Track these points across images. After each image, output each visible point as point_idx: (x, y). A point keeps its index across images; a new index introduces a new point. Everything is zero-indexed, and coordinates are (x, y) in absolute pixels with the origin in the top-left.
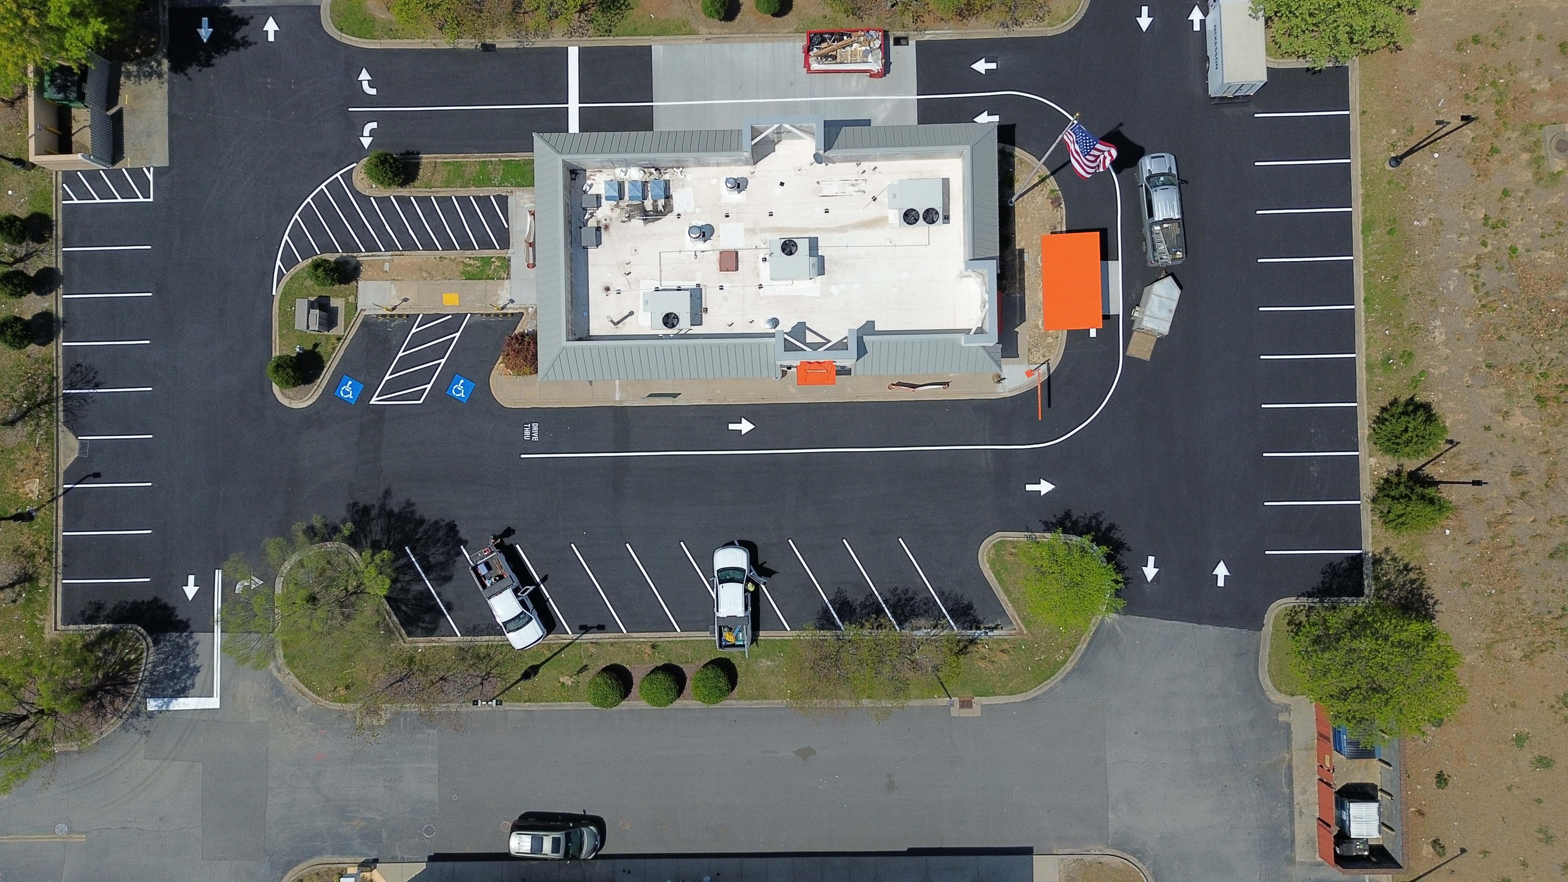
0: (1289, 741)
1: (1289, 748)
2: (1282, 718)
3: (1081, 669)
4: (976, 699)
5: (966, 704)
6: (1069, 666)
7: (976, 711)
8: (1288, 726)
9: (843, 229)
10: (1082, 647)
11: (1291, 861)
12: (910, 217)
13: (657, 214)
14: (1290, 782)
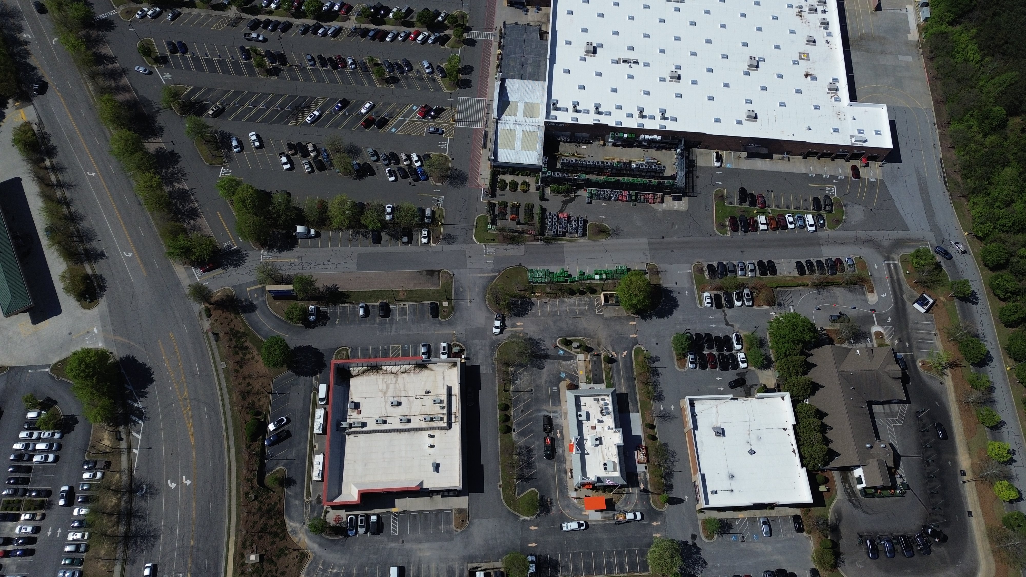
0: (495, 561)
1: (493, 562)
2: (500, 560)
3: (509, 512)
4: (501, 488)
5: (500, 486)
6: (510, 510)
7: (499, 488)
8: (498, 561)
9: (602, 452)
10: (514, 512)
11: (468, 563)
12: (605, 464)
13: (602, 413)
14: (485, 562)
